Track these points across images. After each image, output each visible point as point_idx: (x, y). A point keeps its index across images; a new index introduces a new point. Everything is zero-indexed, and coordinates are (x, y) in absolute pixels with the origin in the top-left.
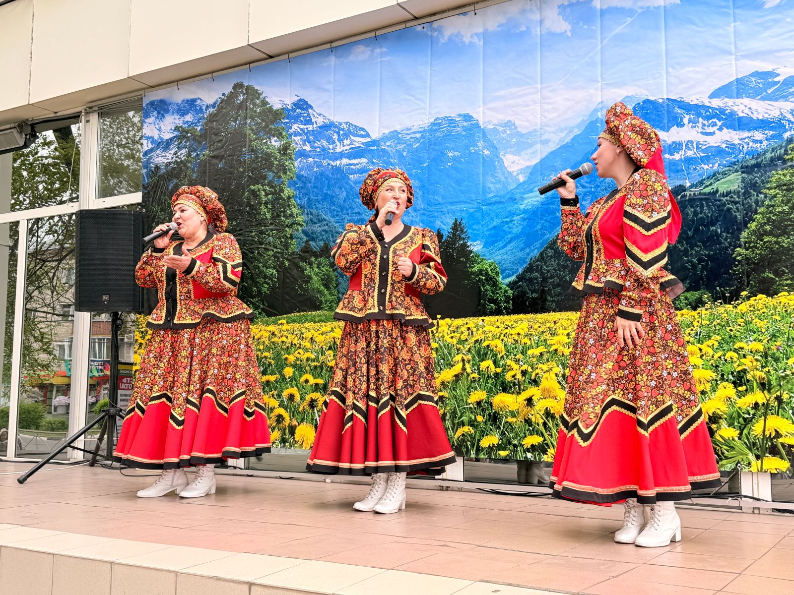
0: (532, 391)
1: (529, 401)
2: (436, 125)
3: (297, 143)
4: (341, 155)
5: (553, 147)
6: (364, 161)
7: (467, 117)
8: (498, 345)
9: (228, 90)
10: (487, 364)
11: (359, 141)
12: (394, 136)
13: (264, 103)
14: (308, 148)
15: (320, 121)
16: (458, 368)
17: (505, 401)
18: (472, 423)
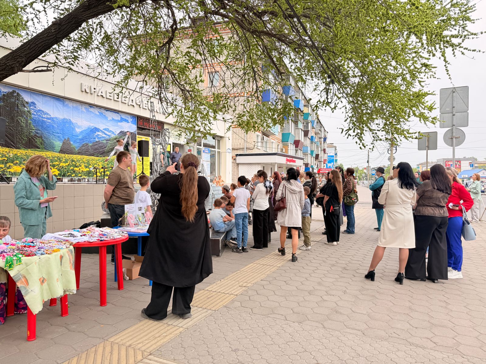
0: (80, 167)
1: (80, 169)
2: (64, 119)
3: (32, 111)
4: (44, 118)
5: (83, 129)
6: (50, 121)
7: (70, 120)
8: (75, 160)
9: (11, 91)
10: (74, 163)
11: (48, 116)
12: (56, 118)
13: (23, 98)
14: (35, 113)
15: (39, 109)
16: (69, 163)
17: (76, 169)
18: (71, 172)
